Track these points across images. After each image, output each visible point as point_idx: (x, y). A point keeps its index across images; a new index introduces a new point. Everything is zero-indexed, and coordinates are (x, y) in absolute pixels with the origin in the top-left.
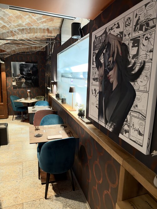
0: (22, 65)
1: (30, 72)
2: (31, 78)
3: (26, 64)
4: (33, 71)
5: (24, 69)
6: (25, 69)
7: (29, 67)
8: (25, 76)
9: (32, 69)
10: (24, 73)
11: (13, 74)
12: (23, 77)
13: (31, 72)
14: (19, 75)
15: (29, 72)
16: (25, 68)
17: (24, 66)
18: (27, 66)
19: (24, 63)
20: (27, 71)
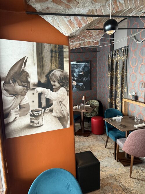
1: (81, 73)
2: (82, 80)
4: (85, 71)
7: (80, 67)
8: (76, 79)
10: (75, 75)
13: (83, 73)
16: (76, 69)
17: (75, 66)
19: (75, 63)
20: (78, 72)
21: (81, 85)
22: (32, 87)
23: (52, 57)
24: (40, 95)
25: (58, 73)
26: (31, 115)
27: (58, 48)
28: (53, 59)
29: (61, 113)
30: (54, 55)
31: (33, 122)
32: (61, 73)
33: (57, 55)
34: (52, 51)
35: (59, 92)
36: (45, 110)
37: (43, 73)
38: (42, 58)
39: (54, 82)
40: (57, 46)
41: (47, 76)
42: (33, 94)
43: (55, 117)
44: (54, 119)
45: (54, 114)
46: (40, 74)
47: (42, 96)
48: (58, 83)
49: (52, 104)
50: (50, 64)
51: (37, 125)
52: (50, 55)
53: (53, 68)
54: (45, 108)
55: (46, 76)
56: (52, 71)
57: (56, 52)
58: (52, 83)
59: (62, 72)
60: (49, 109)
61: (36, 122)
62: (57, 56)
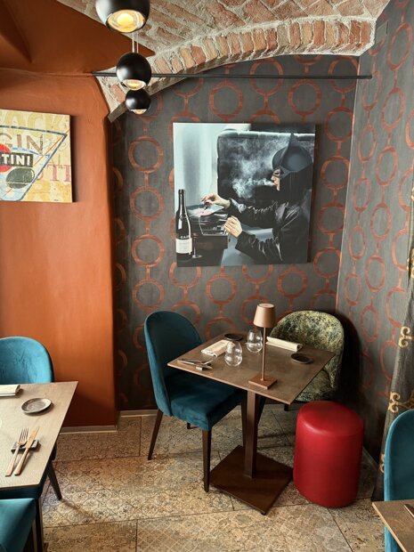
0: (230, 144)
1: (269, 179)
2: (272, 214)
3: (251, 138)
4: (286, 173)
5: (239, 167)
6: (248, 167)
7: (265, 154)
8: (241, 207)
9: (281, 162)
10: (239, 187)
11: (181, 192)
12: (231, 211)
13: (277, 181)
14: (213, 198)
15: (266, 183)
16: (248, 158)
17: (244, 145)
18: (256, 148)
19: (241, 128)
20: (256, 176)
21: (263, 236)
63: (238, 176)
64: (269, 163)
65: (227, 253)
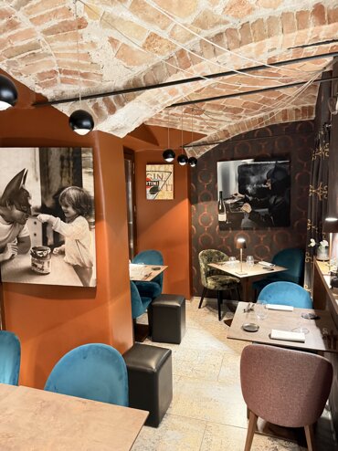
0: (244, 169)
1: (265, 184)
2: (267, 201)
3: (255, 165)
4: (274, 180)
5: (249, 179)
7: (263, 172)
8: (250, 198)
9: (271, 175)
10: (249, 189)
11: (221, 192)
13: (269, 185)
14: (236, 195)
15: (263, 186)
16: (253, 175)
17: (251, 169)
20: (258, 183)
22: (33, 213)
23: (62, 167)
24: (45, 225)
25: (72, 192)
26: (32, 254)
27: (73, 153)
28: (64, 170)
29: (78, 259)
30: (65, 163)
31: (36, 266)
32: (78, 192)
33: (71, 163)
34: (62, 159)
35: (74, 223)
36: (52, 250)
37: (50, 192)
38: (48, 170)
39: (67, 206)
40: (71, 149)
41: (56, 197)
42: (35, 223)
43: (69, 264)
44: (66, 266)
45: (66, 258)
46: (45, 194)
47: (48, 228)
48: (74, 208)
49: (63, 243)
50: (60, 178)
51: (41, 272)
52: (59, 164)
53: (64, 185)
54: (52, 247)
55: (54, 197)
56: (63, 189)
57: (68, 159)
58: (63, 208)
59: (80, 190)
60: (58, 249)
61: (40, 266)
62: (72, 166)
63: (248, 184)
64: (265, 176)
65: (244, 221)
